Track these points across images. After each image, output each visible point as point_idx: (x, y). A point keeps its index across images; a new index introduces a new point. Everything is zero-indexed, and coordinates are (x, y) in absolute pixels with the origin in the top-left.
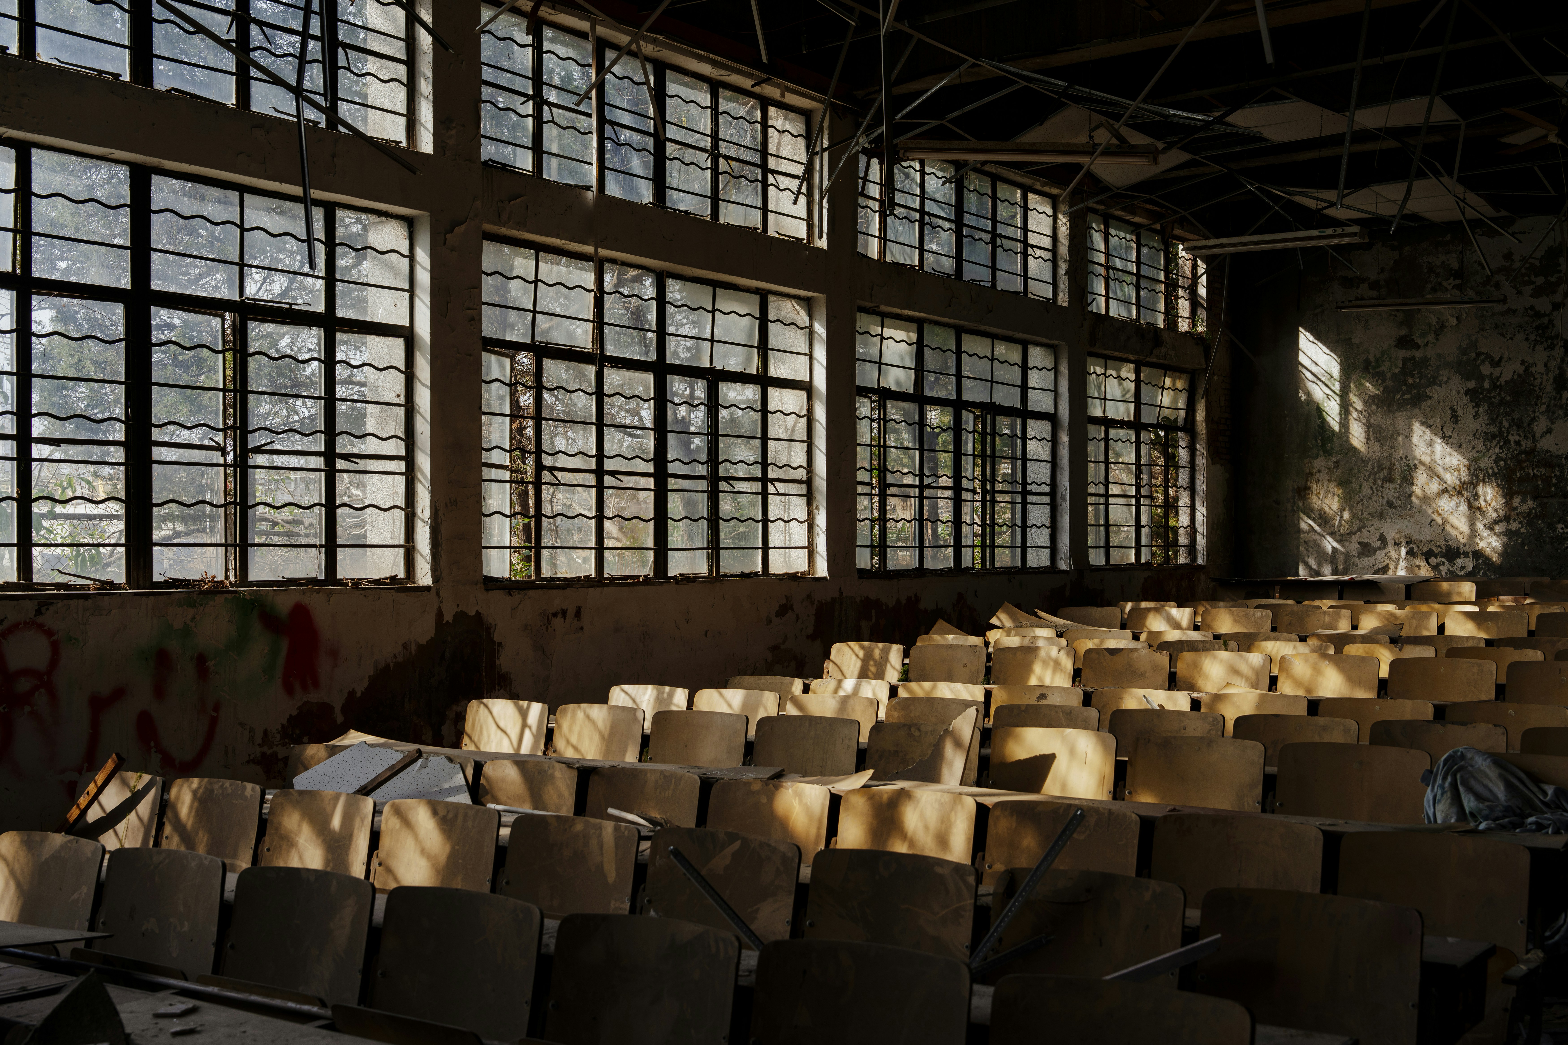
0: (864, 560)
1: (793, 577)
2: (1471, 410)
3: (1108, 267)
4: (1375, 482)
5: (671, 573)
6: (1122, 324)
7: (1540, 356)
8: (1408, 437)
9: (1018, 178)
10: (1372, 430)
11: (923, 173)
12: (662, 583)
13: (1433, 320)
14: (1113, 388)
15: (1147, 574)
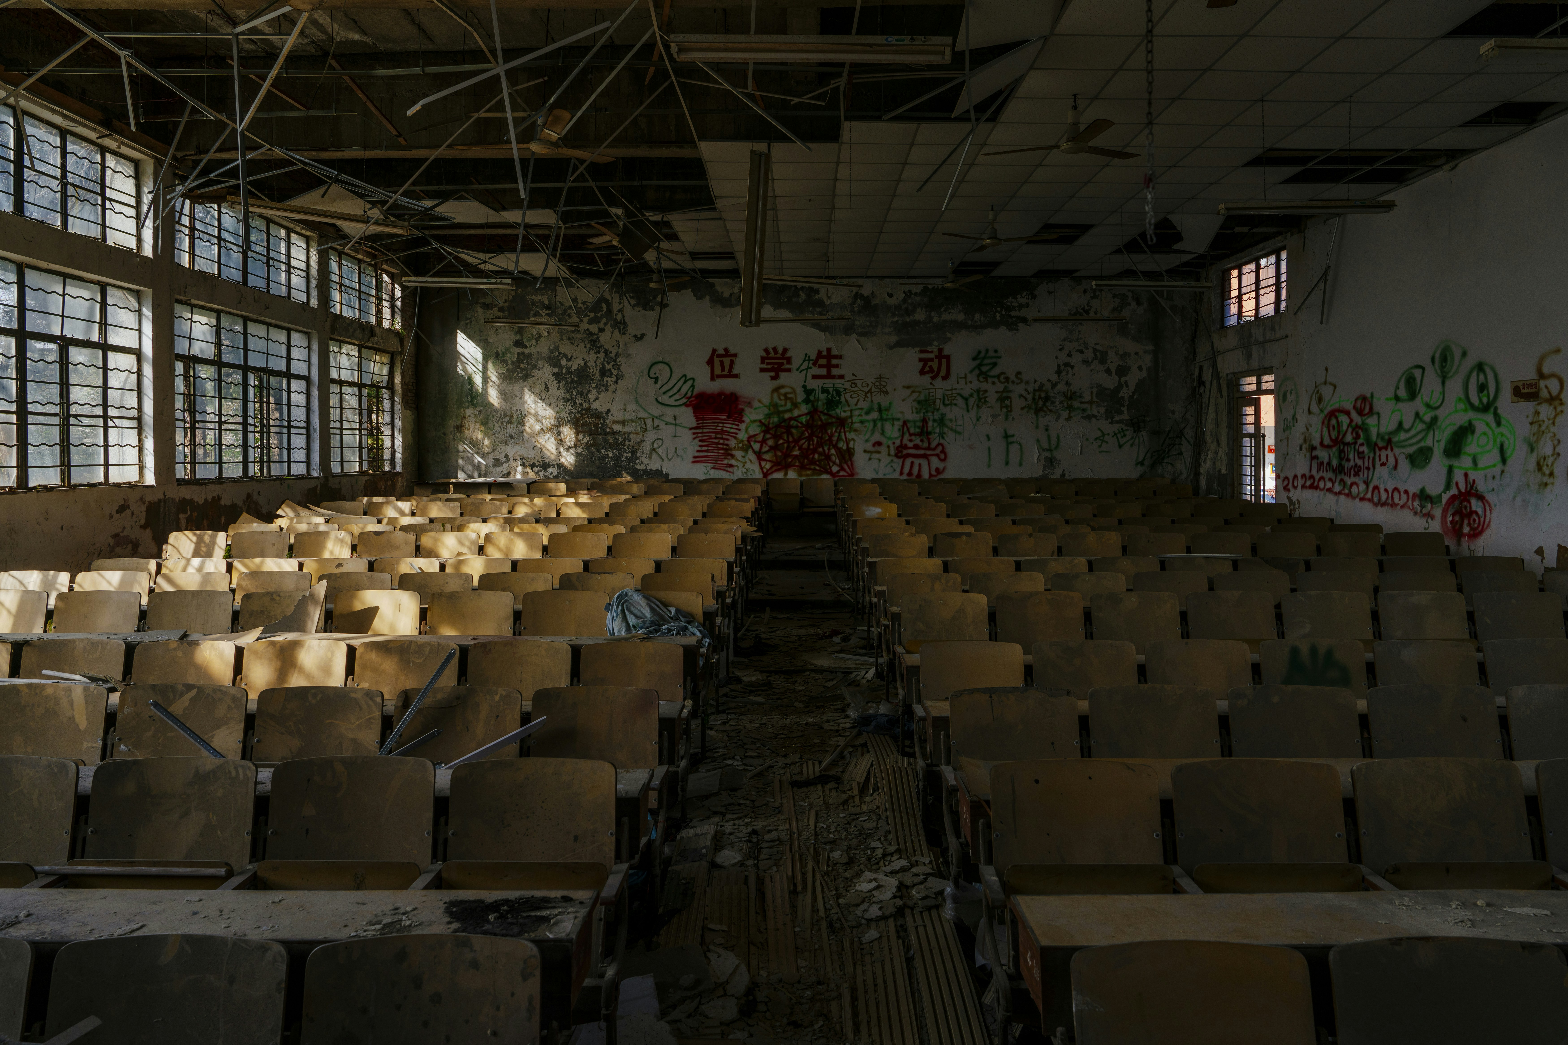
0: (180, 472)
1: (129, 485)
2: (555, 384)
3: (341, 285)
4: (502, 424)
5: (30, 485)
6: (351, 322)
7: (592, 357)
8: (522, 397)
9: (285, 223)
10: (504, 395)
11: (220, 213)
12: (26, 492)
13: (535, 332)
14: (345, 361)
15: (367, 478)
